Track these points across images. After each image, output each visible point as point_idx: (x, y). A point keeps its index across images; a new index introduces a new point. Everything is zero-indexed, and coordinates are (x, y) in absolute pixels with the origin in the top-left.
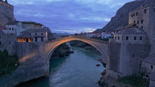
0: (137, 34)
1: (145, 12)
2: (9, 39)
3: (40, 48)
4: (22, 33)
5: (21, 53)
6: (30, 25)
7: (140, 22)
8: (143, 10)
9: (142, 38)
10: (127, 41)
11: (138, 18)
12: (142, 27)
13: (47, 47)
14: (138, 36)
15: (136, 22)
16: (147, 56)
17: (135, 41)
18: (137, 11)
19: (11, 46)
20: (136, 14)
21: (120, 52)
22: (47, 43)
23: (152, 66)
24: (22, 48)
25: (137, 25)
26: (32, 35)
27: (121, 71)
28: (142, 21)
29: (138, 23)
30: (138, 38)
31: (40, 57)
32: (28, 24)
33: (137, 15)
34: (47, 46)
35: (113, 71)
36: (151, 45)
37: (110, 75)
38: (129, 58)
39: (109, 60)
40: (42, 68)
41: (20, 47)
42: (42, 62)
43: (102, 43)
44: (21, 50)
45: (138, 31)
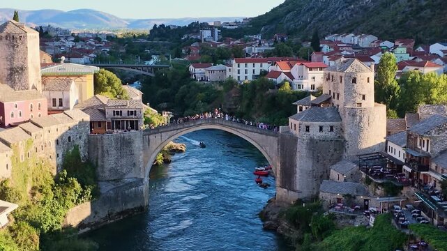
0: (326, 119)
1: (341, 81)
3: (133, 145)
5: (100, 156)
6: (78, 80)
7: (336, 96)
8: (339, 75)
9: (334, 129)
10: (307, 133)
11: (334, 88)
12: (338, 106)
13: (149, 144)
14: (327, 125)
15: (332, 94)
16: (339, 159)
17: (322, 134)
18: (332, 73)
19: (82, 143)
20: (331, 78)
21: (296, 154)
22: (149, 135)
23: (339, 175)
24: (102, 147)
25: (333, 100)
26: (107, 116)
27: (298, 188)
28: (338, 95)
29: (334, 97)
30: (326, 129)
31: (135, 165)
33: (333, 80)
34: (149, 141)
35: (286, 190)
36: (345, 141)
37: (282, 197)
38: (311, 164)
39: (279, 168)
40: (140, 188)
41: (99, 145)
42: (138, 177)
43: (267, 135)
44: (100, 151)
45: (329, 115)
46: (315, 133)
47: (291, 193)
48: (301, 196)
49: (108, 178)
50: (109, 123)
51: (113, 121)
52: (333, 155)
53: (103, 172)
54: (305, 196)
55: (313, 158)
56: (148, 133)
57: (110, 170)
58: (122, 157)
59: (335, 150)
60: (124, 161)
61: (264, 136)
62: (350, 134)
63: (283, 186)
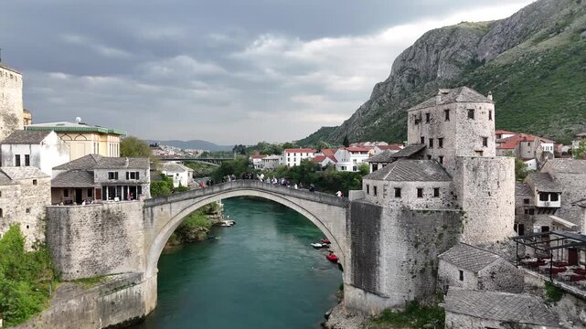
0: (427, 178)
1: (447, 118)
2: (26, 197)
3: (126, 222)
4: (59, 172)
5: (64, 242)
6: (81, 138)
7: (436, 143)
8: (441, 109)
9: (440, 192)
10: (398, 199)
11: (432, 132)
12: (441, 158)
13: (152, 220)
14: (429, 186)
15: (427, 142)
16: (452, 243)
17: (420, 201)
18: (427, 110)
19: (32, 219)
20: (424, 118)
21: (379, 234)
22: (152, 207)
23: (461, 272)
24: (68, 226)
25: (430, 151)
26: (96, 180)
27: (384, 289)
28: (441, 141)
29: (431, 145)
30: (428, 192)
31: (128, 253)
32: (73, 136)
33: (428, 121)
34: (152, 216)
35: (361, 291)
36: (462, 213)
37: (354, 302)
38: (405, 251)
39: (349, 256)
40: (135, 289)
41: (63, 222)
42: (134, 270)
43: (329, 205)
44: (64, 232)
45: (430, 171)
46: (411, 199)
47: (370, 297)
48: (387, 304)
49: (77, 276)
50: (98, 191)
51: (104, 188)
52: (440, 236)
53: (69, 266)
54: (395, 302)
55: (409, 240)
56: (151, 203)
57: (82, 263)
58: (104, 241)
59: (445, 227)
60: (108, 248)
61: (326, 206)
62: (470, 201)
63: (356, 285)
